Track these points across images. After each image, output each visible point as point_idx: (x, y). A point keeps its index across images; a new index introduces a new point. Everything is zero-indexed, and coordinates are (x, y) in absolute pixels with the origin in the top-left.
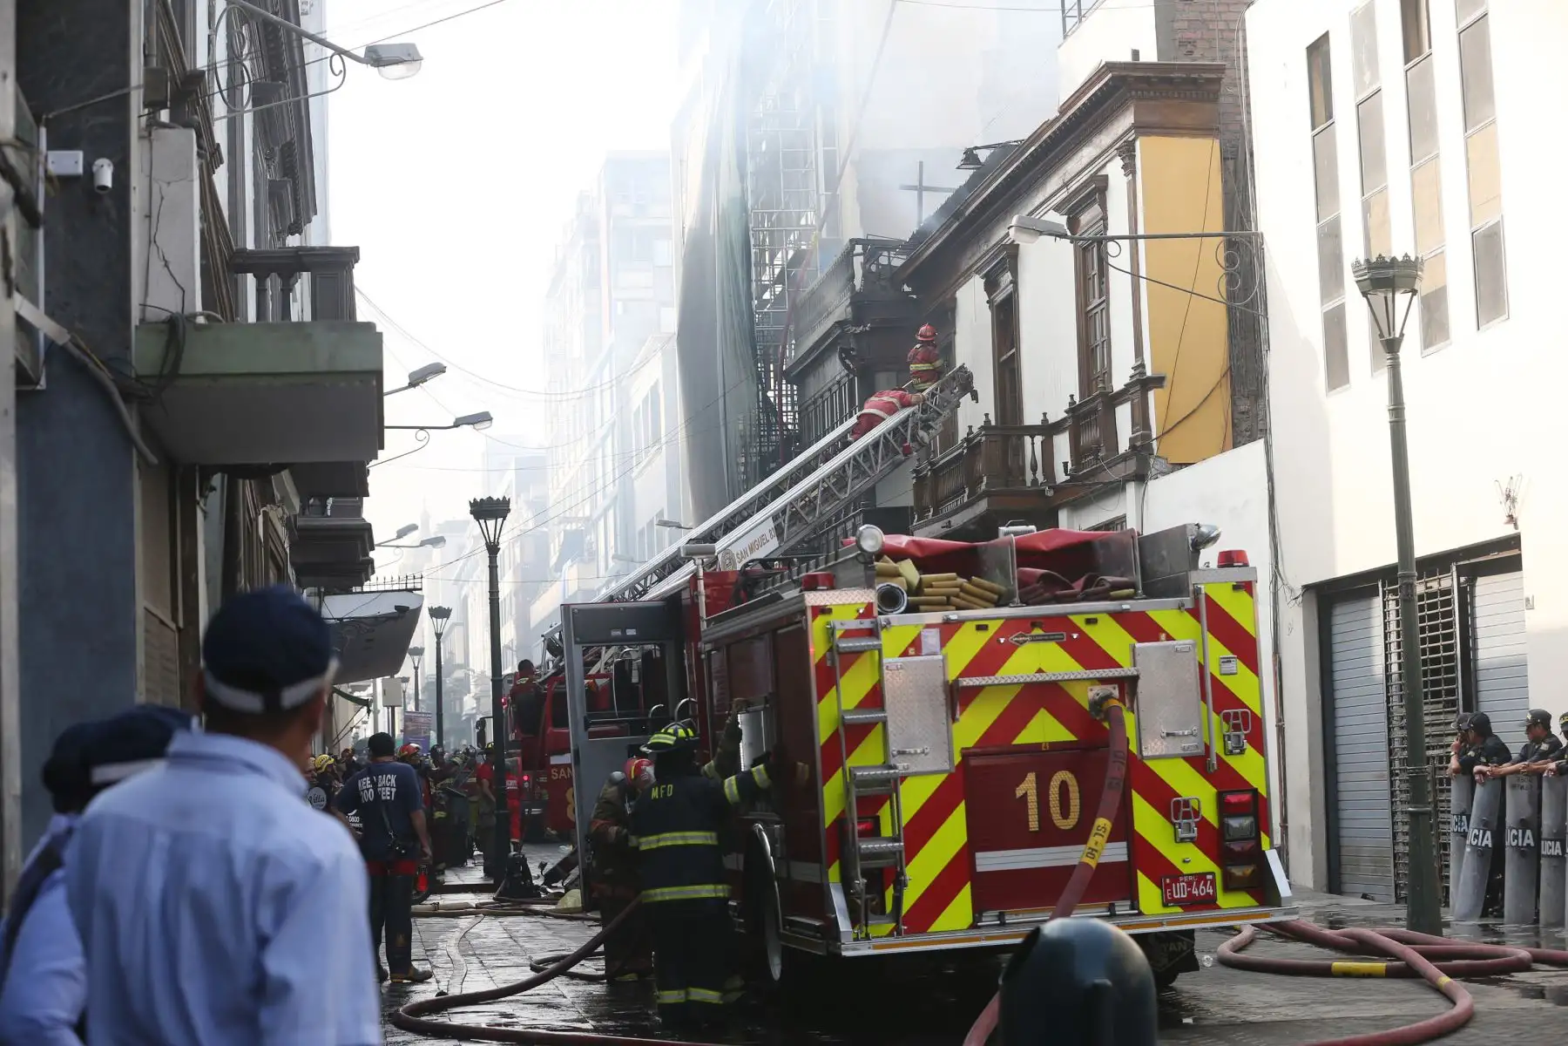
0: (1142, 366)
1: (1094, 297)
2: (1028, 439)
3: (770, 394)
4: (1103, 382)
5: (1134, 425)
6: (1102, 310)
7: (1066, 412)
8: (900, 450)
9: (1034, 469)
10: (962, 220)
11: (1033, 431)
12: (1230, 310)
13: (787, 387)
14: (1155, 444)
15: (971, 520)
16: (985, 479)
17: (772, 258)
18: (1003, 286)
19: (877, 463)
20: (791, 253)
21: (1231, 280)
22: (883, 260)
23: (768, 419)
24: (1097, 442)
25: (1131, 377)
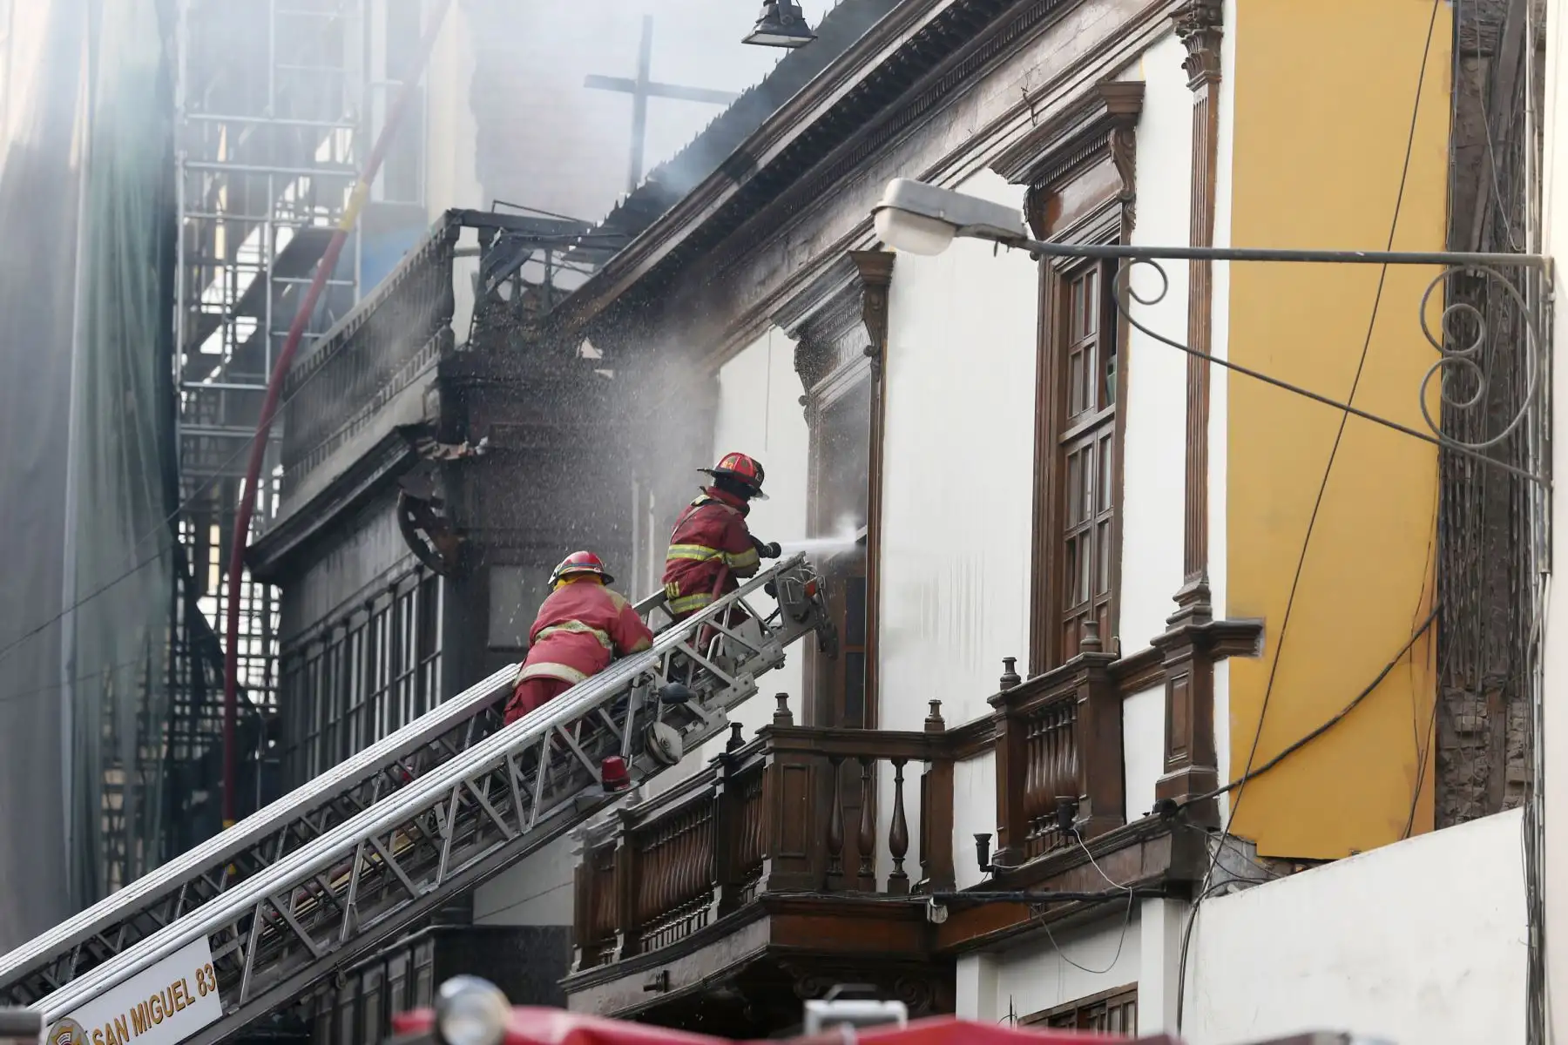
0: (1203, 594)
1: (1085, 406)
2: (886, 769)
3: (207, 606)
4: (1095, 628)
5: (1171, 748)
6: (1104, 440)
7: (994, 702)
8: (597, 773)
9: (898, 849)
10: (747, 179)
11: (901, 747)
12: (1448, 460)
13: (252, 590)
14: (1224, 801)
15: (722, 973)
16: (767, 866)
17: (233, 247)
18: (845, 360)
19: (528, 805)
20: (285, 237)
21: (1457, 380)
22: (533, 272)
23: (198, 674)
24: (1072, 789)
25: (1170, 622)
